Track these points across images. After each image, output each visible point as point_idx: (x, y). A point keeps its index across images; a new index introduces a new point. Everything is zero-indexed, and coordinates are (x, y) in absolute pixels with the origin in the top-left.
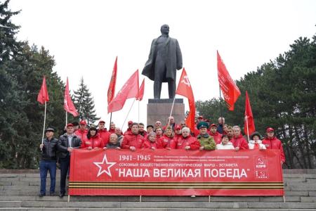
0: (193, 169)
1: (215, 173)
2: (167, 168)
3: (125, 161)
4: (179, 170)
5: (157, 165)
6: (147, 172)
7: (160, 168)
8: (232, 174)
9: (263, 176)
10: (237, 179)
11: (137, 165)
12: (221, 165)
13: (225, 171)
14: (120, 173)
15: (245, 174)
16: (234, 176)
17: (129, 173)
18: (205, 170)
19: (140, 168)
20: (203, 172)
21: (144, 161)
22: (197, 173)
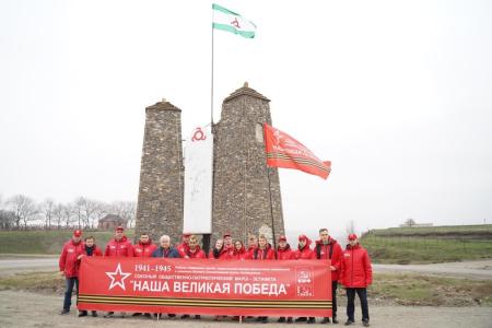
0: (221, 283)
1: (247, 289)
2: (190, 281)
3: (142, 272)
4: (204, 285)
5: (178, 277)
6: (166, 287)
7: (181, 281)
8: (268, 291)
9: (306, 294)
10: (273, 296)
11: (155, 276)
12: (256, 279)
13: (260, 287)
14: (135, 285)
15: (284, 291)
16: (271, 293)
17: (146, 286)
18: (236, 285)
19: (158, 280)
20: (232, 288)
21: (163, 273)
22: (225, 289)
